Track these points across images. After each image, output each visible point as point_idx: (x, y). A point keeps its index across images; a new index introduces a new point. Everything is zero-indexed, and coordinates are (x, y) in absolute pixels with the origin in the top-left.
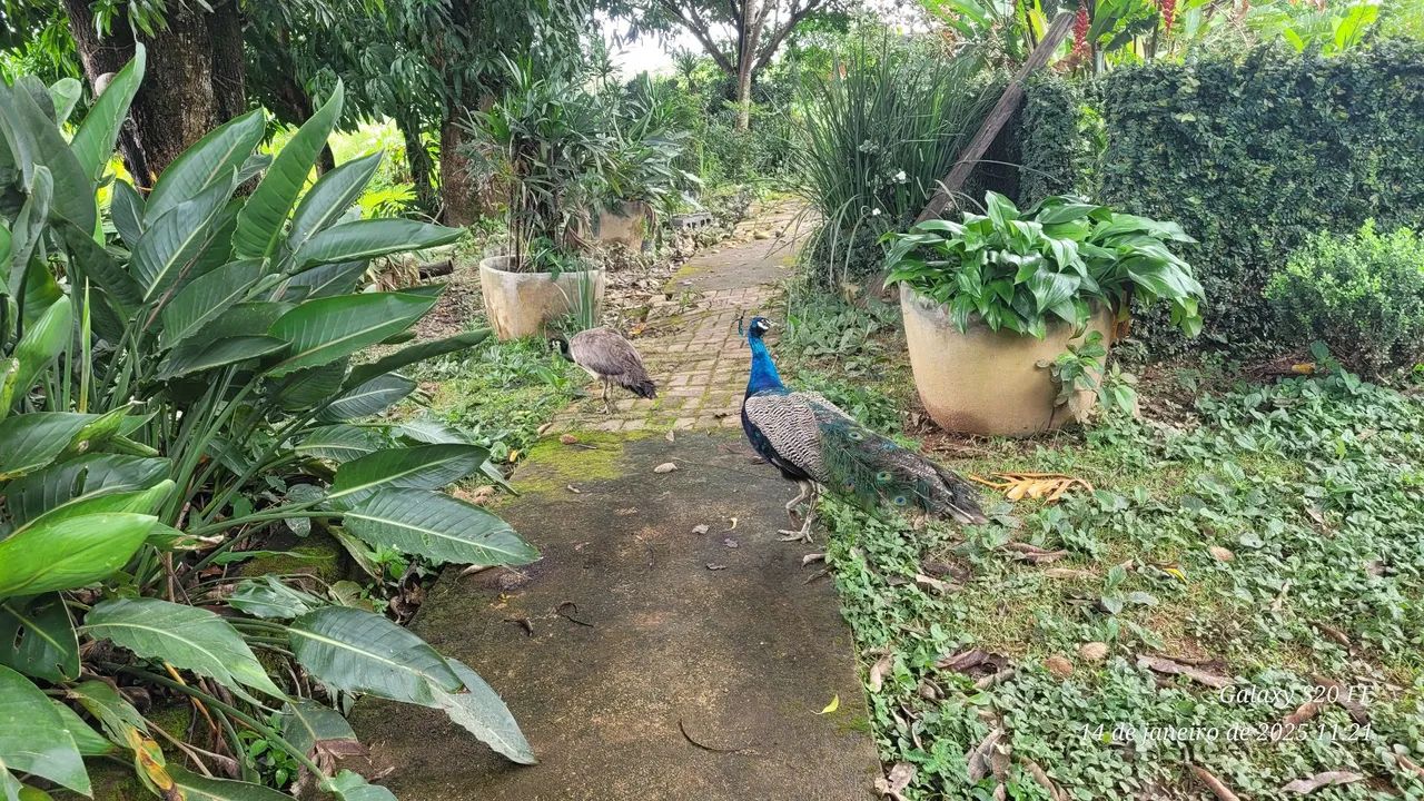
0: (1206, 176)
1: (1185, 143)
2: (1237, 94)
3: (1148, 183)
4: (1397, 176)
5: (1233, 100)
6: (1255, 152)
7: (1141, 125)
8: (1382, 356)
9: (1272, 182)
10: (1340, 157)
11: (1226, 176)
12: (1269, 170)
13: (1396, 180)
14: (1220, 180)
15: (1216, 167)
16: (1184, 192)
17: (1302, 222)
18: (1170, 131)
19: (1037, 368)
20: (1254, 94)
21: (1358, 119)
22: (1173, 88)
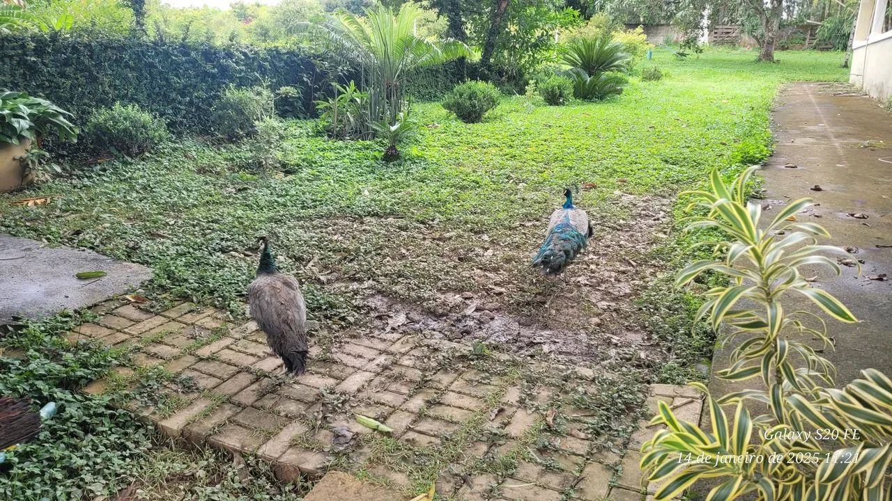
0: (44, 84)
1: (32, 69)
2: (50, 51)
3: (19, 86)
4: (115, 88)
5: (48, 52)
6: (63, 75)
7: (11, 60)
8: (135, 150)
9: (71, 88)
10: (94, 80)
11: (53, 84)
12: (69, 83)
13: (115, 89)
14: (50, 86)
15: (47, 81)
16: (36, 90)
17: (85, 104)
18: (25, 64)
19: (14, 159)
20: (57, 51)
21: (99, 65)
22: (23, 46)
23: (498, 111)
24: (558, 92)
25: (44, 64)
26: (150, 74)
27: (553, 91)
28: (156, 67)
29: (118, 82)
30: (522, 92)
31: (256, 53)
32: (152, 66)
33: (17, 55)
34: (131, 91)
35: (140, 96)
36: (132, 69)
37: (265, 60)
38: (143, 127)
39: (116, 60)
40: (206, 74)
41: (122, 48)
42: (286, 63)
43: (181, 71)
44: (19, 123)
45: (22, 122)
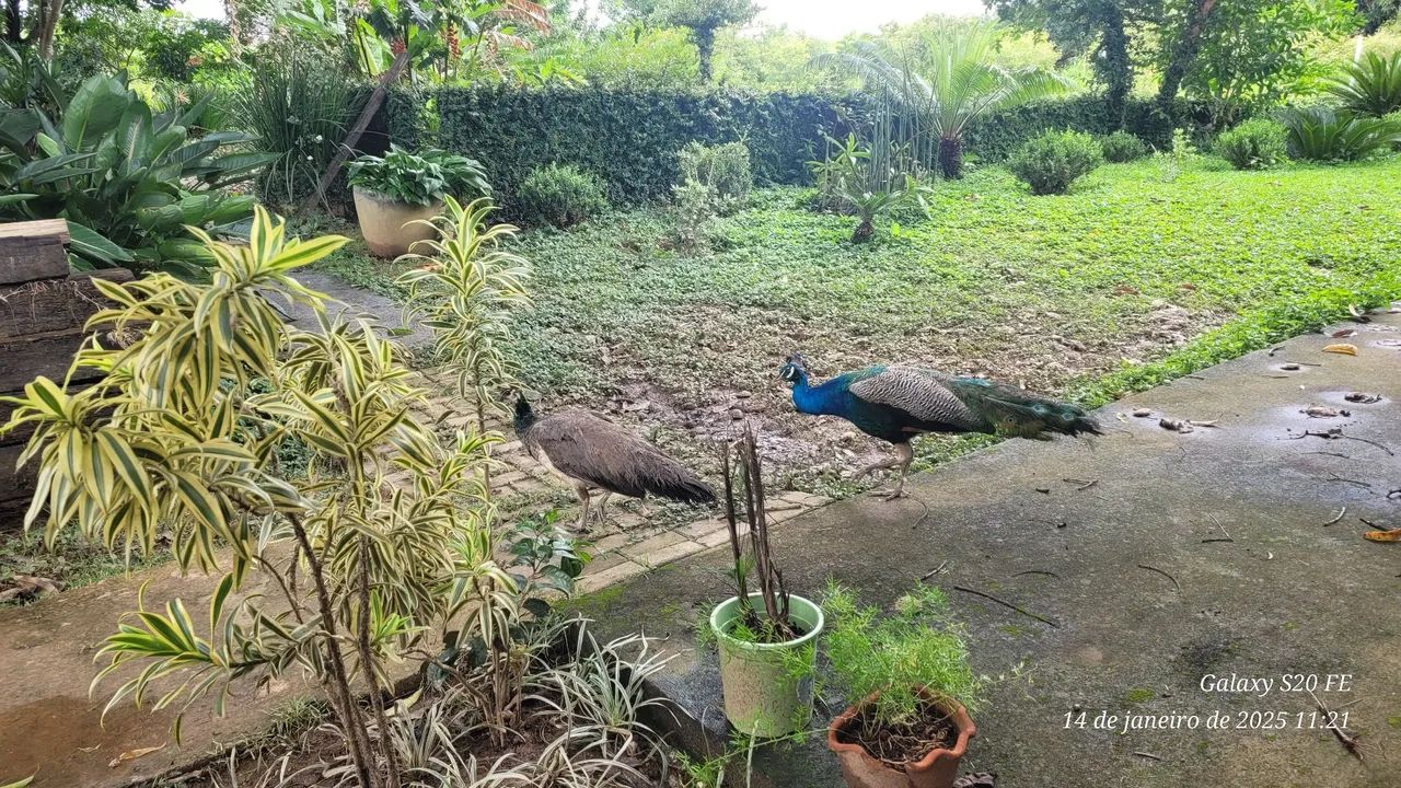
0: (487, 142)
1: (476, 126)
2: (495, 104)
3: (462, 144)
5: (494, 107)
6: (507, 131)
7: (455, 116)
8: (564, 219)
9: (515, 146)
10: (542, 136)
11: (496, 142)
12: (514, 141)
14: (493, 144)
15: (491, 138)
17: (529, 165)
18: (468, 120)
20: (503, 105)
21: (547, 119)
22: (467, 99)
23: (1094, 178)
24: (1249, 147)
25: (490, 121)
26: (609, 129)
27: (1240, 145)
28: (617, 121)
29: (569, 140)
30: (1165, 147)
31: (752, 100)
32: (611, 119)
33: (462, 110)
34: (584, 149)
35: (594, 156)
36: (586, 123)
37: (766, 107)
38: (576, 191)
39: (569, 114)
40: (681, 128)
41: (578, 99)
42: (797, 111)
43: (647, 125)
44: (430, 182)
45: (434, 181)
